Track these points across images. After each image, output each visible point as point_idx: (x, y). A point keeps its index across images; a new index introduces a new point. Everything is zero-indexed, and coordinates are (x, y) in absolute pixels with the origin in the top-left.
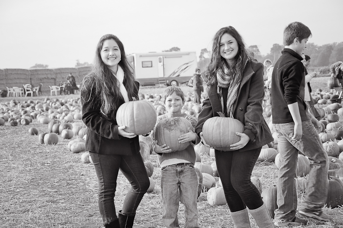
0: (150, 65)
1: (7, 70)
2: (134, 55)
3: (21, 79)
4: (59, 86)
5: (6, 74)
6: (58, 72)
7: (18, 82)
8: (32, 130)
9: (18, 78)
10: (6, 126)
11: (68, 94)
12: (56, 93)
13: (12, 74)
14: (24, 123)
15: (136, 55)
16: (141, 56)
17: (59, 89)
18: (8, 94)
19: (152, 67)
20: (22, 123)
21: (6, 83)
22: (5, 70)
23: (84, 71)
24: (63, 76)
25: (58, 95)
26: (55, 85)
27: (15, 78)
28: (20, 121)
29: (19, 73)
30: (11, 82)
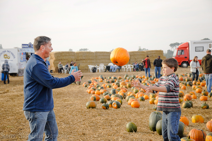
0: (202, 50)
1: (97, 53)
2: (189, 42)
3: (106, 59)
4: (133, 65)
5: (96, 55)
6: (132, 54)
7: (104, 61)
8: (130, 125)
9: (104, 59)
10: (97, 109)
11: (139, 71)
12: (130, 70)
13: (100, 55)
14: (115, 106)
15: (191, 42)
16: (195, 43)
17: (133, 67)
18: (97, 71)
19: (203, 51)
20: (113, 106)
21: (96, 62)
22: (95, 52)
23: (151, 54)
24: (135, 58)
25: (132, 71)
26: (130, 64)
27: (102, 59)
28: (112, 104)
29: (105, 55)
30: (99, 62)
